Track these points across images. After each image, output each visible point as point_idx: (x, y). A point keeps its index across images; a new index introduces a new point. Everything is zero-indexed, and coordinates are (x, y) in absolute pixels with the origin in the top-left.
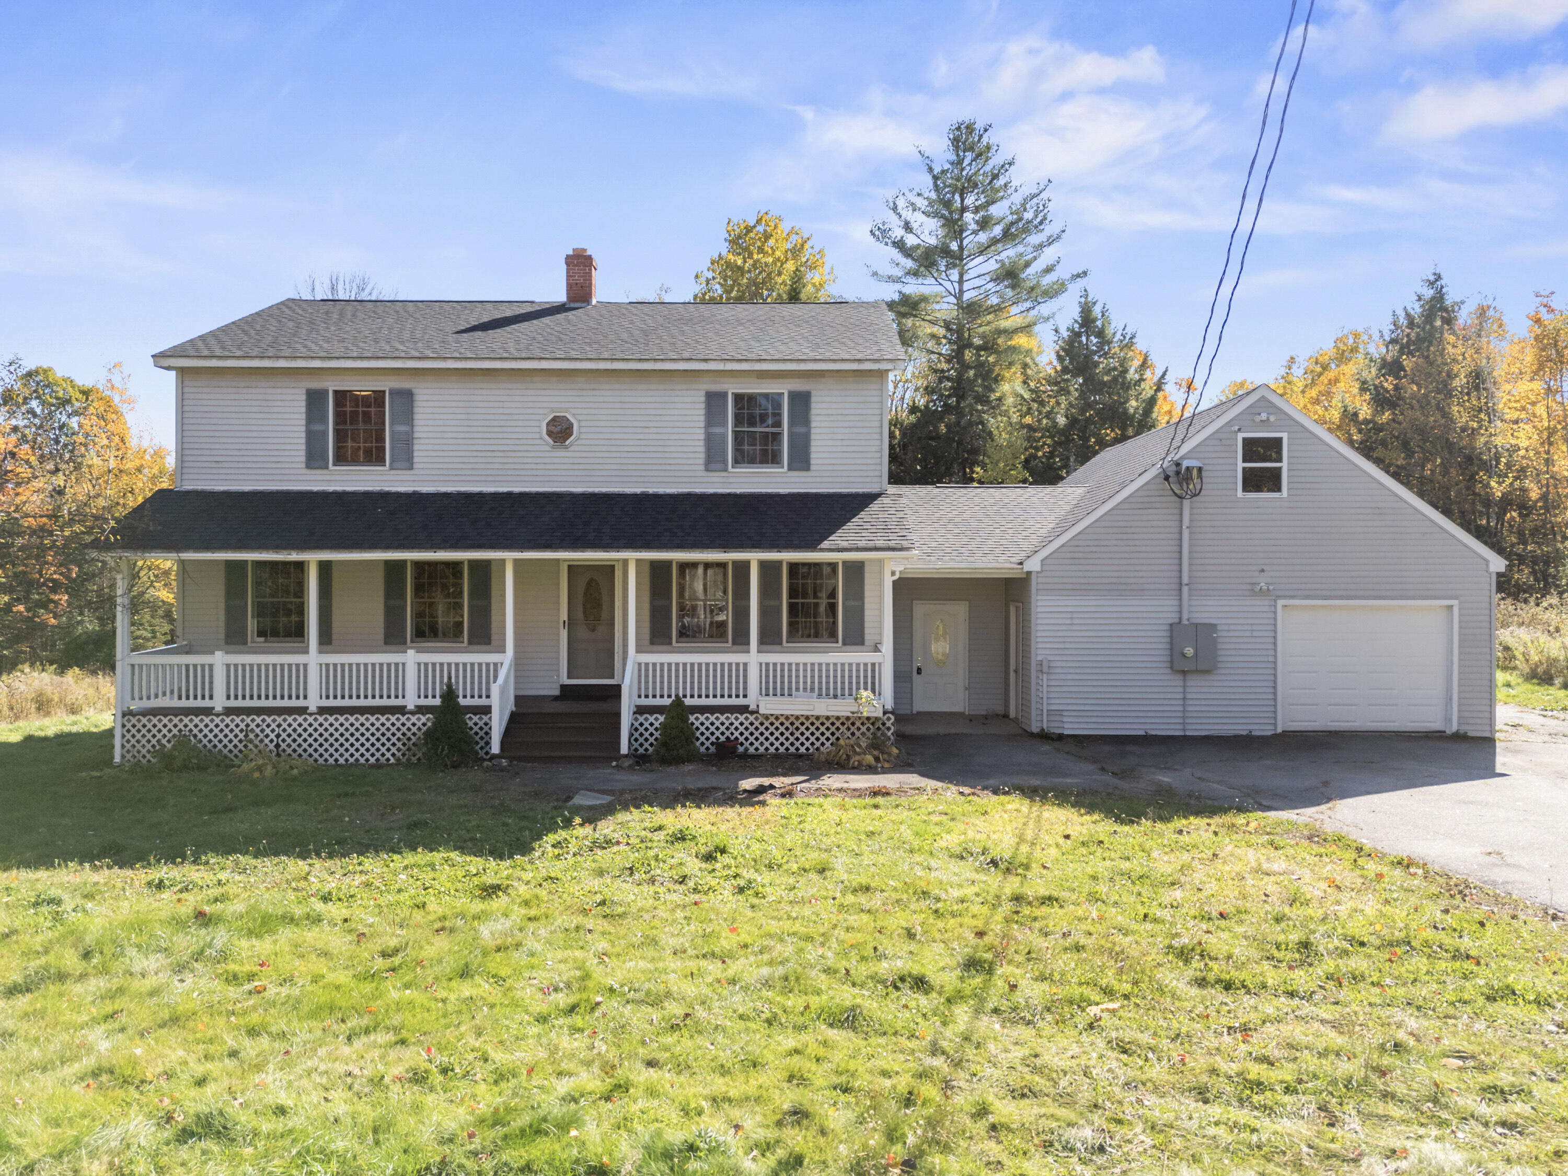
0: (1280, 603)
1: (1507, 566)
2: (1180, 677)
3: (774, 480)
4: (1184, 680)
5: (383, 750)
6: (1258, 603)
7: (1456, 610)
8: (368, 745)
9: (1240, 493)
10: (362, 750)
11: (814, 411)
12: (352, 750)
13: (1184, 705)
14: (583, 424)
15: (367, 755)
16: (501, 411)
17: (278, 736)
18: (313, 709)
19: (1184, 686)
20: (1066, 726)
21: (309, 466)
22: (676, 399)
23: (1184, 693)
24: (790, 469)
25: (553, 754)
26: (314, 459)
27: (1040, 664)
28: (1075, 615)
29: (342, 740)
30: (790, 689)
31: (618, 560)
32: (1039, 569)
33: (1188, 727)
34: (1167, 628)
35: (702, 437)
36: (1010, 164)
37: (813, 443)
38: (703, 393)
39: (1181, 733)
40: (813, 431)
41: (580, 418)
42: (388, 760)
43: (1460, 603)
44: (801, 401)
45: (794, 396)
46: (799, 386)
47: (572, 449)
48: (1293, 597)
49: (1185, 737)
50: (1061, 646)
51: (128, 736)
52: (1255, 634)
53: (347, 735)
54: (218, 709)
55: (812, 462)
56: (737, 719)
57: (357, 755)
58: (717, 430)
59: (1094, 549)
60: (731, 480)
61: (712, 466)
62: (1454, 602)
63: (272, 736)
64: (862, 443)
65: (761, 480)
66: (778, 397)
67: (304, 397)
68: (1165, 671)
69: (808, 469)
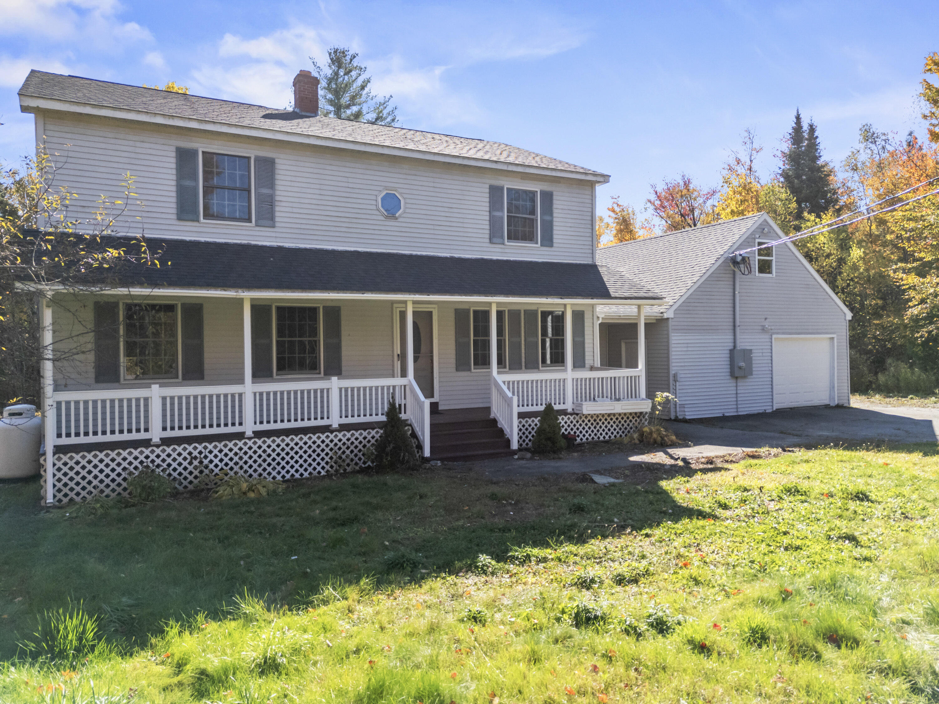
0: (774, 337)
1: (853, 316)
2: (734, 381)
3: (534, 252)
4: (737, 383)
5: (314, 464)
6: (765, 336)
7: (835, 340)
8: (301, 461)
9: (757, 274)
10: (297, 466)
11: (555, 206)
12: (288, 467)
13: (736, 397)
14: (408, 201)
15: (301, 470)
17: (221, 460)
18: (249, 433)
19: (737, 386)
20: (687, 414)
21: (180, 218)
22: (470, 189)
23: (736, 390)
24: (542, 245)
26: (186, 211)
27: (675, 376)
28: (689, 345)
29: (278, 459)
32: (672, 317)
33: (739, 410)
34: (728, 352)
35: (488, 218)
37: (554, 228)
38: (488, 186)
39: (736, 414)
40: (554, 219)
41: (405, 196)
42: (319, 473)
43: (837, 336)
44: (548, 197)
45: (543, 193)
46: (546, 187)
47: (400, 220)
48: (779, 333)
50: (683, 364)
51: (59, 475)
52: (763, 355)
53: (283, 454)
54: (156, 440)
55: (555, 241)
57: (292, 471)
58: (497, 214)
60: (507, 251)
61: (495, 240)
62: (835, 336)
63: (216, 461)
64: (582, 230)
65: (525, 252)
66: (534, 193)
67: (174, 154)
68: (728, 377)
69: (552, 246)
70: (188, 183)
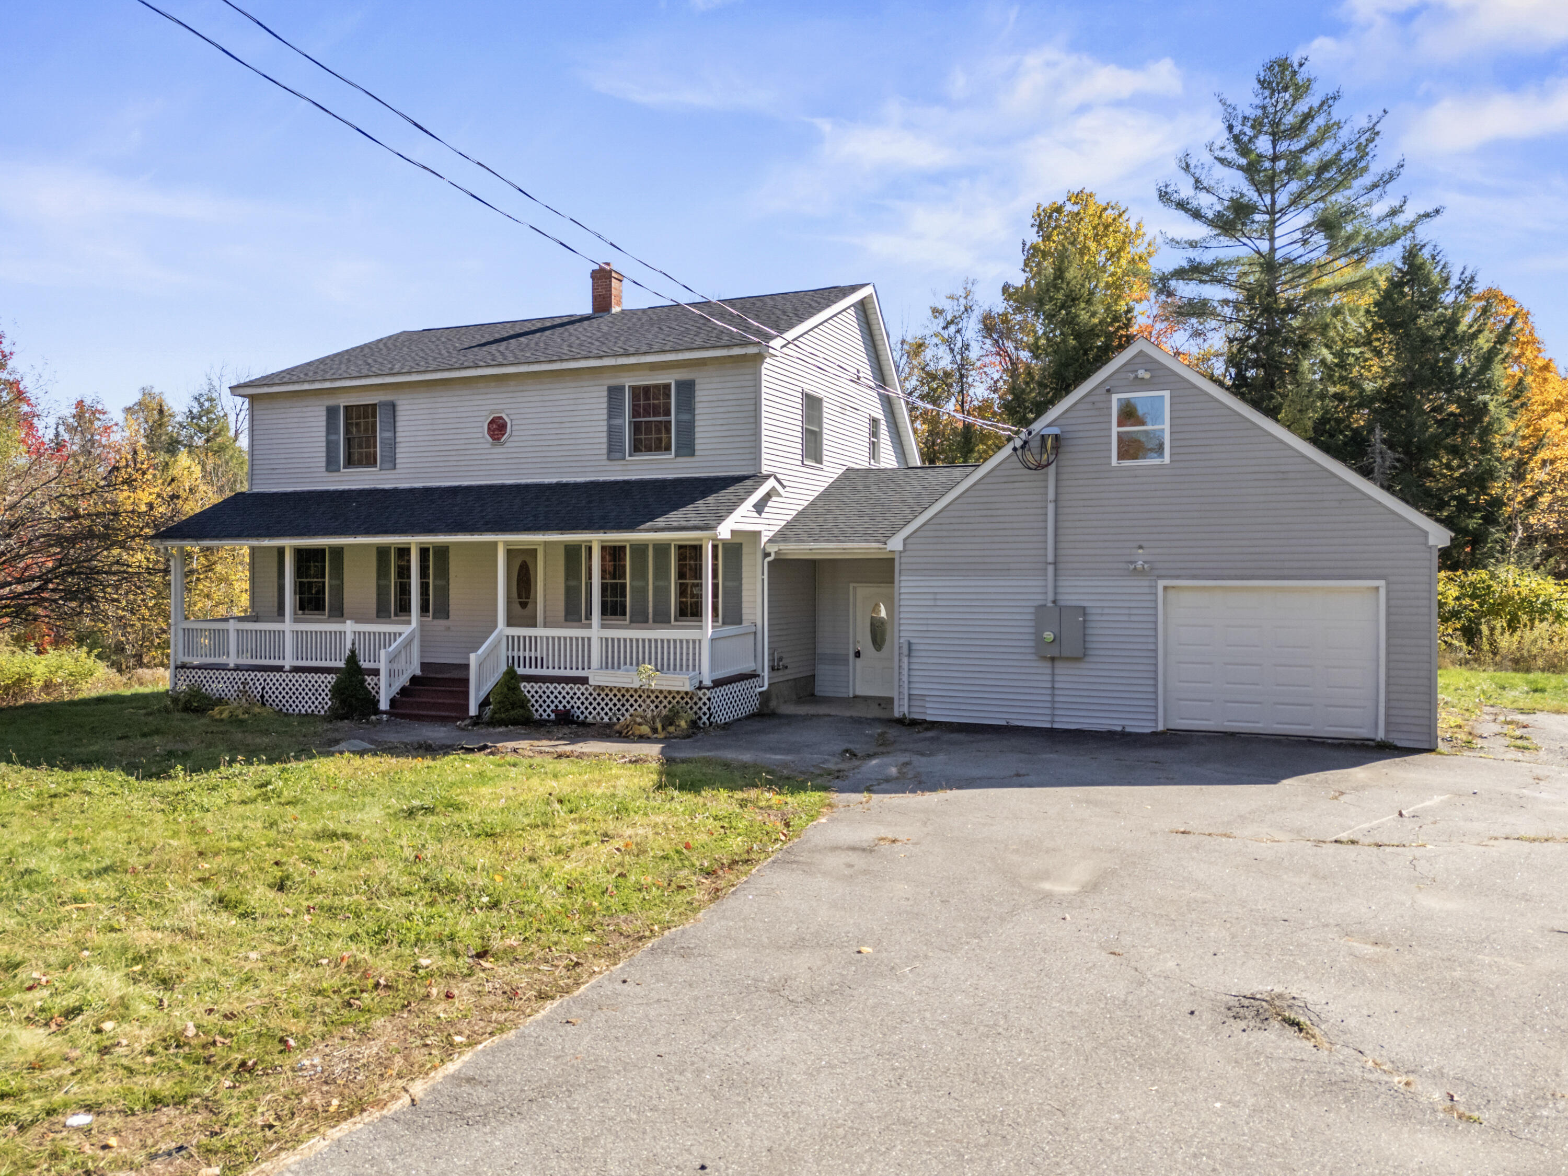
0: (1161, 583)
1: (1452, 540)
2: (1049, 664)
3: (663, 466)
4: (1053, 668)
6: (1135, 583)
7: (1383, 592)
9: (1114, 461)
11: (697, 398)
13: (1053, 695)
14: (514, 422)
16: (455, 415)
17: (263, 688)
18: (287, 668)
19: (1053, 674)
20: (929, 712)
21: (328, 470)
22: (585, 395)
23: (1053, 681)
24: (677, 455)
25: (421, 712)
26: (331, 464)
27: (903, 646)
28: (938, 597)
30: (619, 663)
31: (538, 543)
32: (901, 548)
33: (1057, 719)
34: (1033, 610)
35: (605, 429)
36: (1334, 98)
37: (697, 429)
38: (605, 388)
39: (1049, 726)
40: (697, 418)
41: (512, 417)
43: (1388, 584)
44: (687, 388)
45: (679, 384)
46: (683, 375)
47: (507, 445)
48: (1178, 577)
49: (1052, 730)
50: (924, 628)
52: (1133, 618)
54: (231, 665)
55: (697, 447)
56: (579, 689)
58: (617, 422)
59: (957, 527)
60: (629, 468)
61: (613, 456)
62: (1381, 583)
63: (260, 688)
64: (739, 427)
65: (654, 466)
66: (667, 387)
67: (324, 413)
68: (1033, 657)
69: (693, 455)
70: (333, 437)
